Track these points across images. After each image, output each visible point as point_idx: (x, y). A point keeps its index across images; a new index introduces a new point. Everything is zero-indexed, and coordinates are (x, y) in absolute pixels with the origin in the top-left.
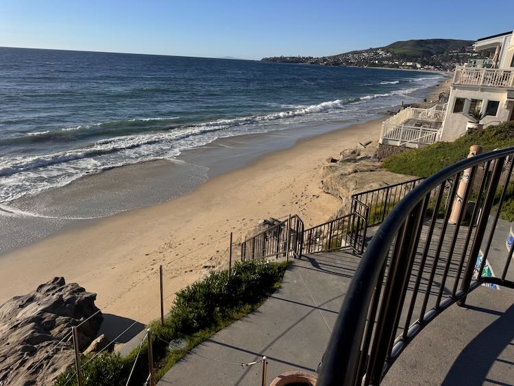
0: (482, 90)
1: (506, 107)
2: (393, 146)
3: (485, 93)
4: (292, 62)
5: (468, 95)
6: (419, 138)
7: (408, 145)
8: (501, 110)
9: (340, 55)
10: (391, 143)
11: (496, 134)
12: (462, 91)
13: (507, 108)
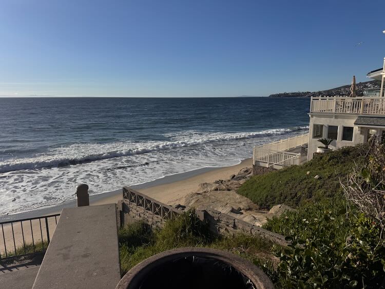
0: (336, 117)
1: (359, 132)
2: (264, 168)
3: (339, 119)
4: (293, 96)
5: (325, 122)
6: (283, 161)
7: (275, 167)
8: (356, 136)
9: (333, 89)
10: (262, 165)
11: (330, 160)
12: (319, 118)
13: (361, 134)
